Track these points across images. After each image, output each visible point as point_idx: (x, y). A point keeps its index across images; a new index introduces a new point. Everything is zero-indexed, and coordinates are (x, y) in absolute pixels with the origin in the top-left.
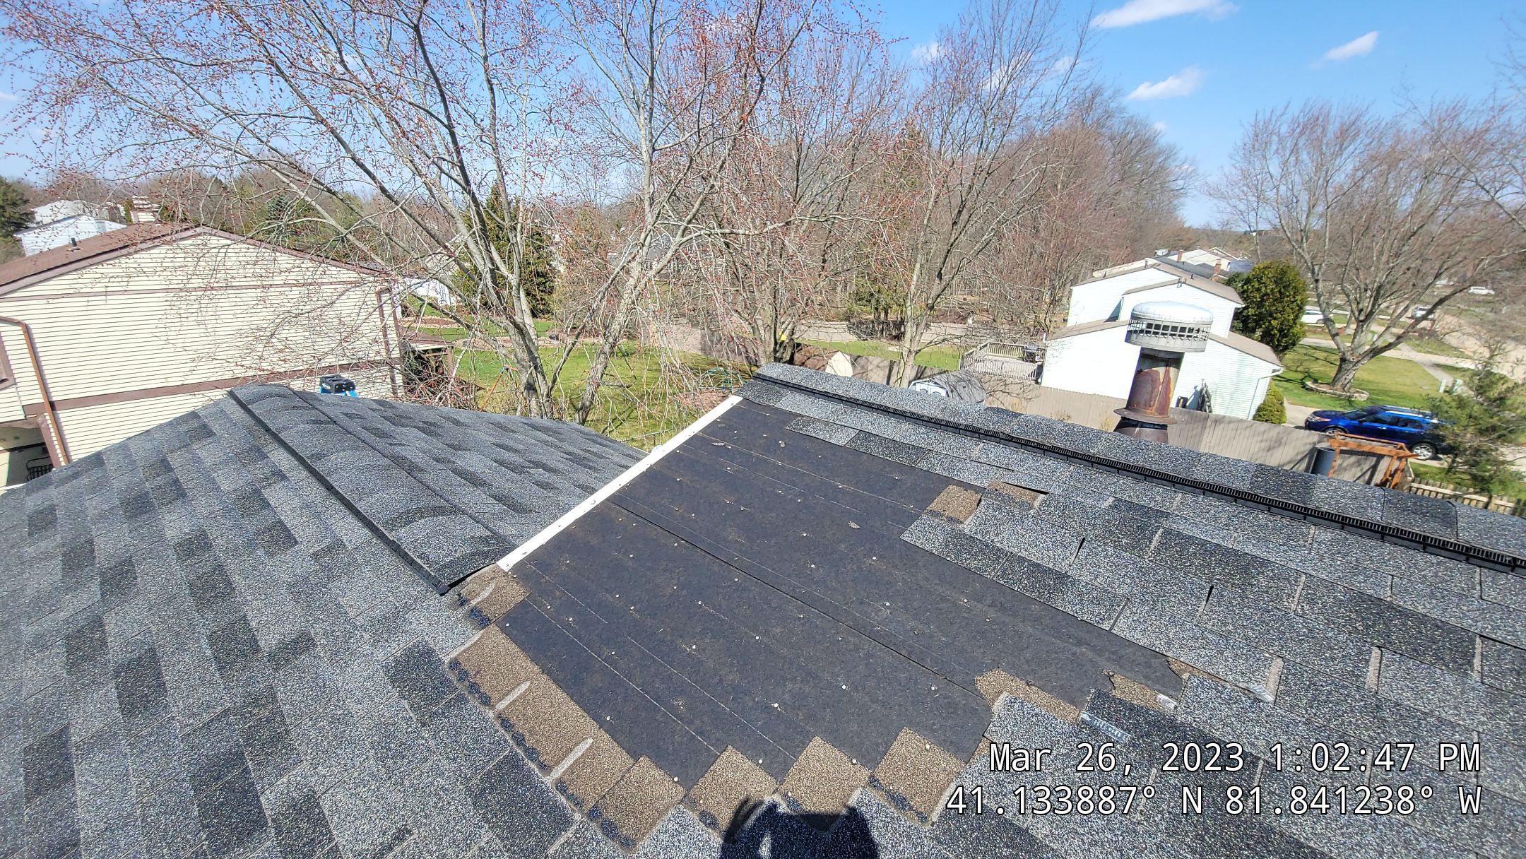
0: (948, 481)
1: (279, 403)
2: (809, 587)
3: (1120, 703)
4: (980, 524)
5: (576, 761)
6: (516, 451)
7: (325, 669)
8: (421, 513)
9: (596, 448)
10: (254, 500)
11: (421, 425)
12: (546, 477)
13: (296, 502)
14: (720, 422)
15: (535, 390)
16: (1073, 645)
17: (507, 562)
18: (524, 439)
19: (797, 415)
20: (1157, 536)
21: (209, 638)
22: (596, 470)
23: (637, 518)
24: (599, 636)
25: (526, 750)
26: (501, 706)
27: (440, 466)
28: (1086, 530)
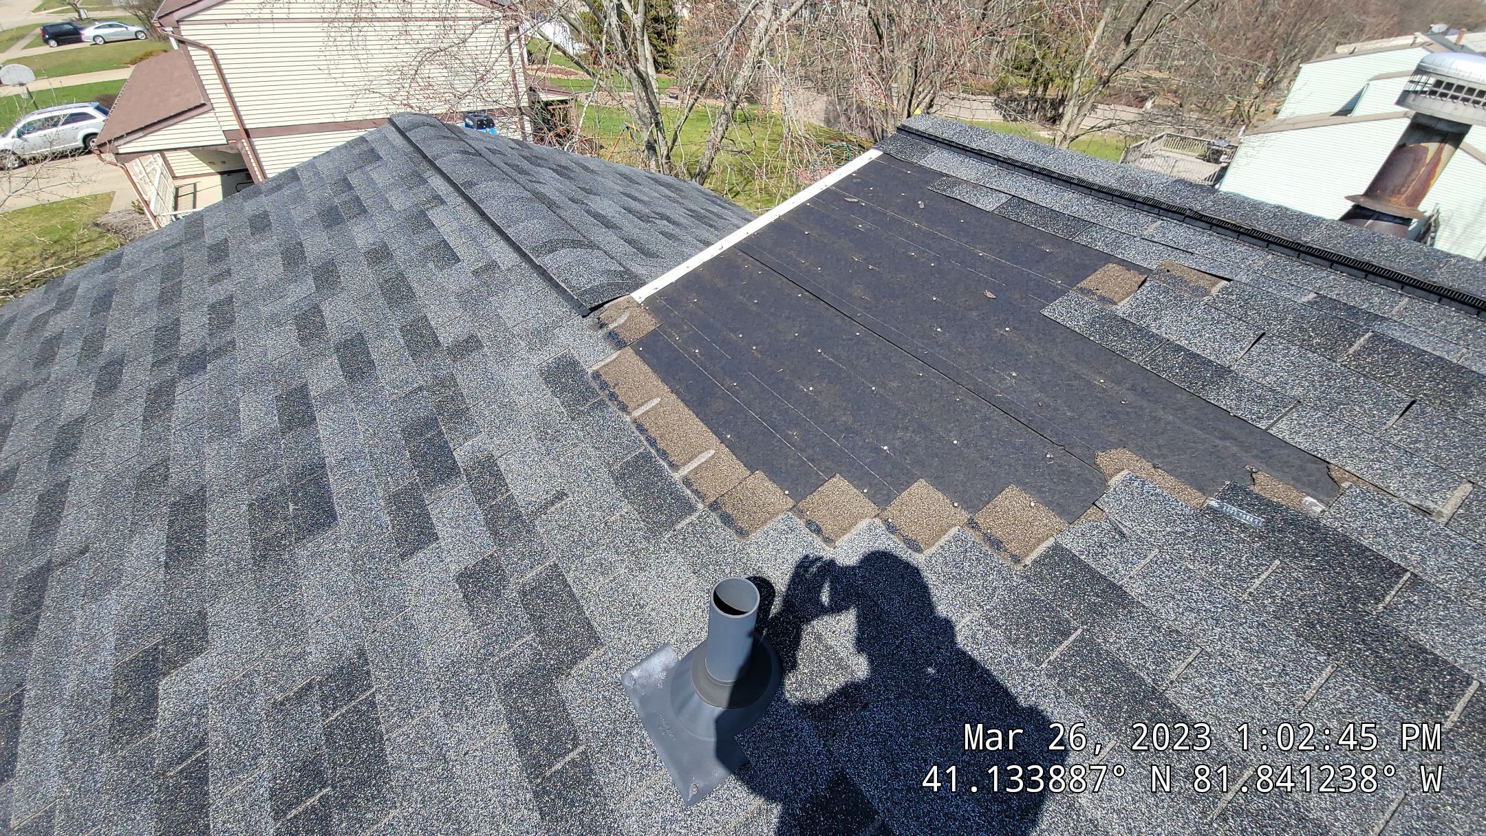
0: (1109, 258)
1: (432, 132)
2: (932, 348)
3: (1257, 498)
4: (1137, 306)
5: (700, 466)
6: (640, 201)
7: (493, 367)
8: (564, 243)
9: (716, 209)
10: (419, 220)
11: (555, 167)
12: (670, 228)
13: (455, 225)
14: (855, 177)
15: (654, 150)
16: (1217, 438)
17: (640, 295)
18: (648, 192)
19: (942, 174)
20: (1362, 339)
21: (401, 330)
22: (716, 228)
23: (763, 266)
24: (723, 368)
25: (658, 450)
26: (636, 414)
27: (574, 205)
28: (1269, 324)
